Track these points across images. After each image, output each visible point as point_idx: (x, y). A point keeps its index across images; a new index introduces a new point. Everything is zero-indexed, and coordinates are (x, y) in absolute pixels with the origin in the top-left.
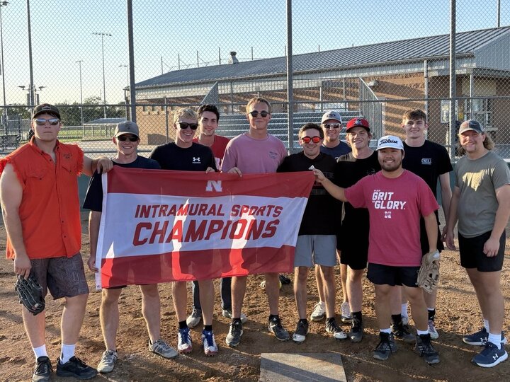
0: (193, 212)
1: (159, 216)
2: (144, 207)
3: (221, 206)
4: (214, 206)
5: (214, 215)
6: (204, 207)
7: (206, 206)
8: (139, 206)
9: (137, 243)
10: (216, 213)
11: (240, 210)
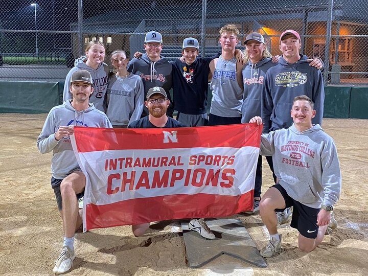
0: (156, 164)
1: (126, 167)
2: (111, 160)
3: (179, 157)
4: (173, 158)
5: (175, 165)
6: (164, 160)
7: (167, 158)
8: (107, 161)
9: (110, 192)
10: (176, 164)
11: (197, 159)
